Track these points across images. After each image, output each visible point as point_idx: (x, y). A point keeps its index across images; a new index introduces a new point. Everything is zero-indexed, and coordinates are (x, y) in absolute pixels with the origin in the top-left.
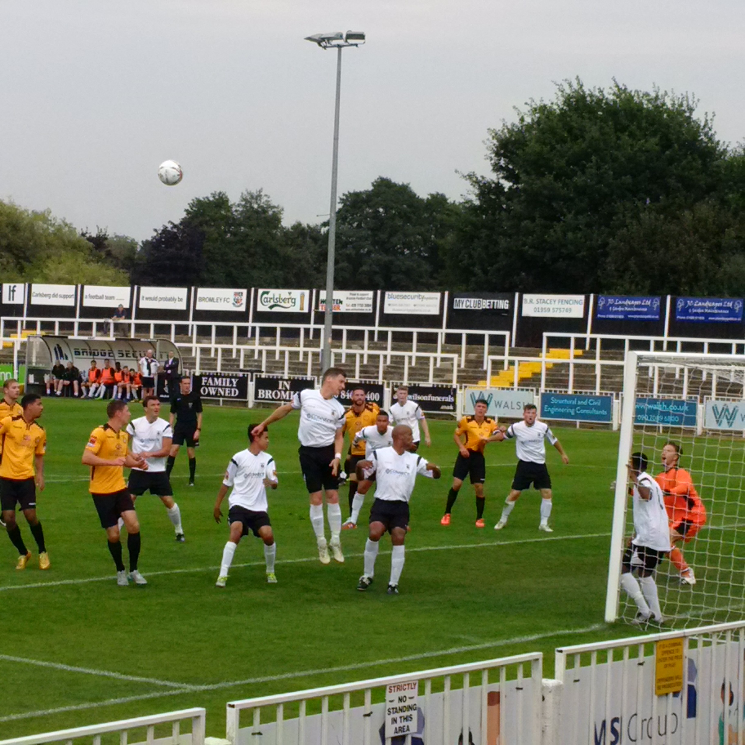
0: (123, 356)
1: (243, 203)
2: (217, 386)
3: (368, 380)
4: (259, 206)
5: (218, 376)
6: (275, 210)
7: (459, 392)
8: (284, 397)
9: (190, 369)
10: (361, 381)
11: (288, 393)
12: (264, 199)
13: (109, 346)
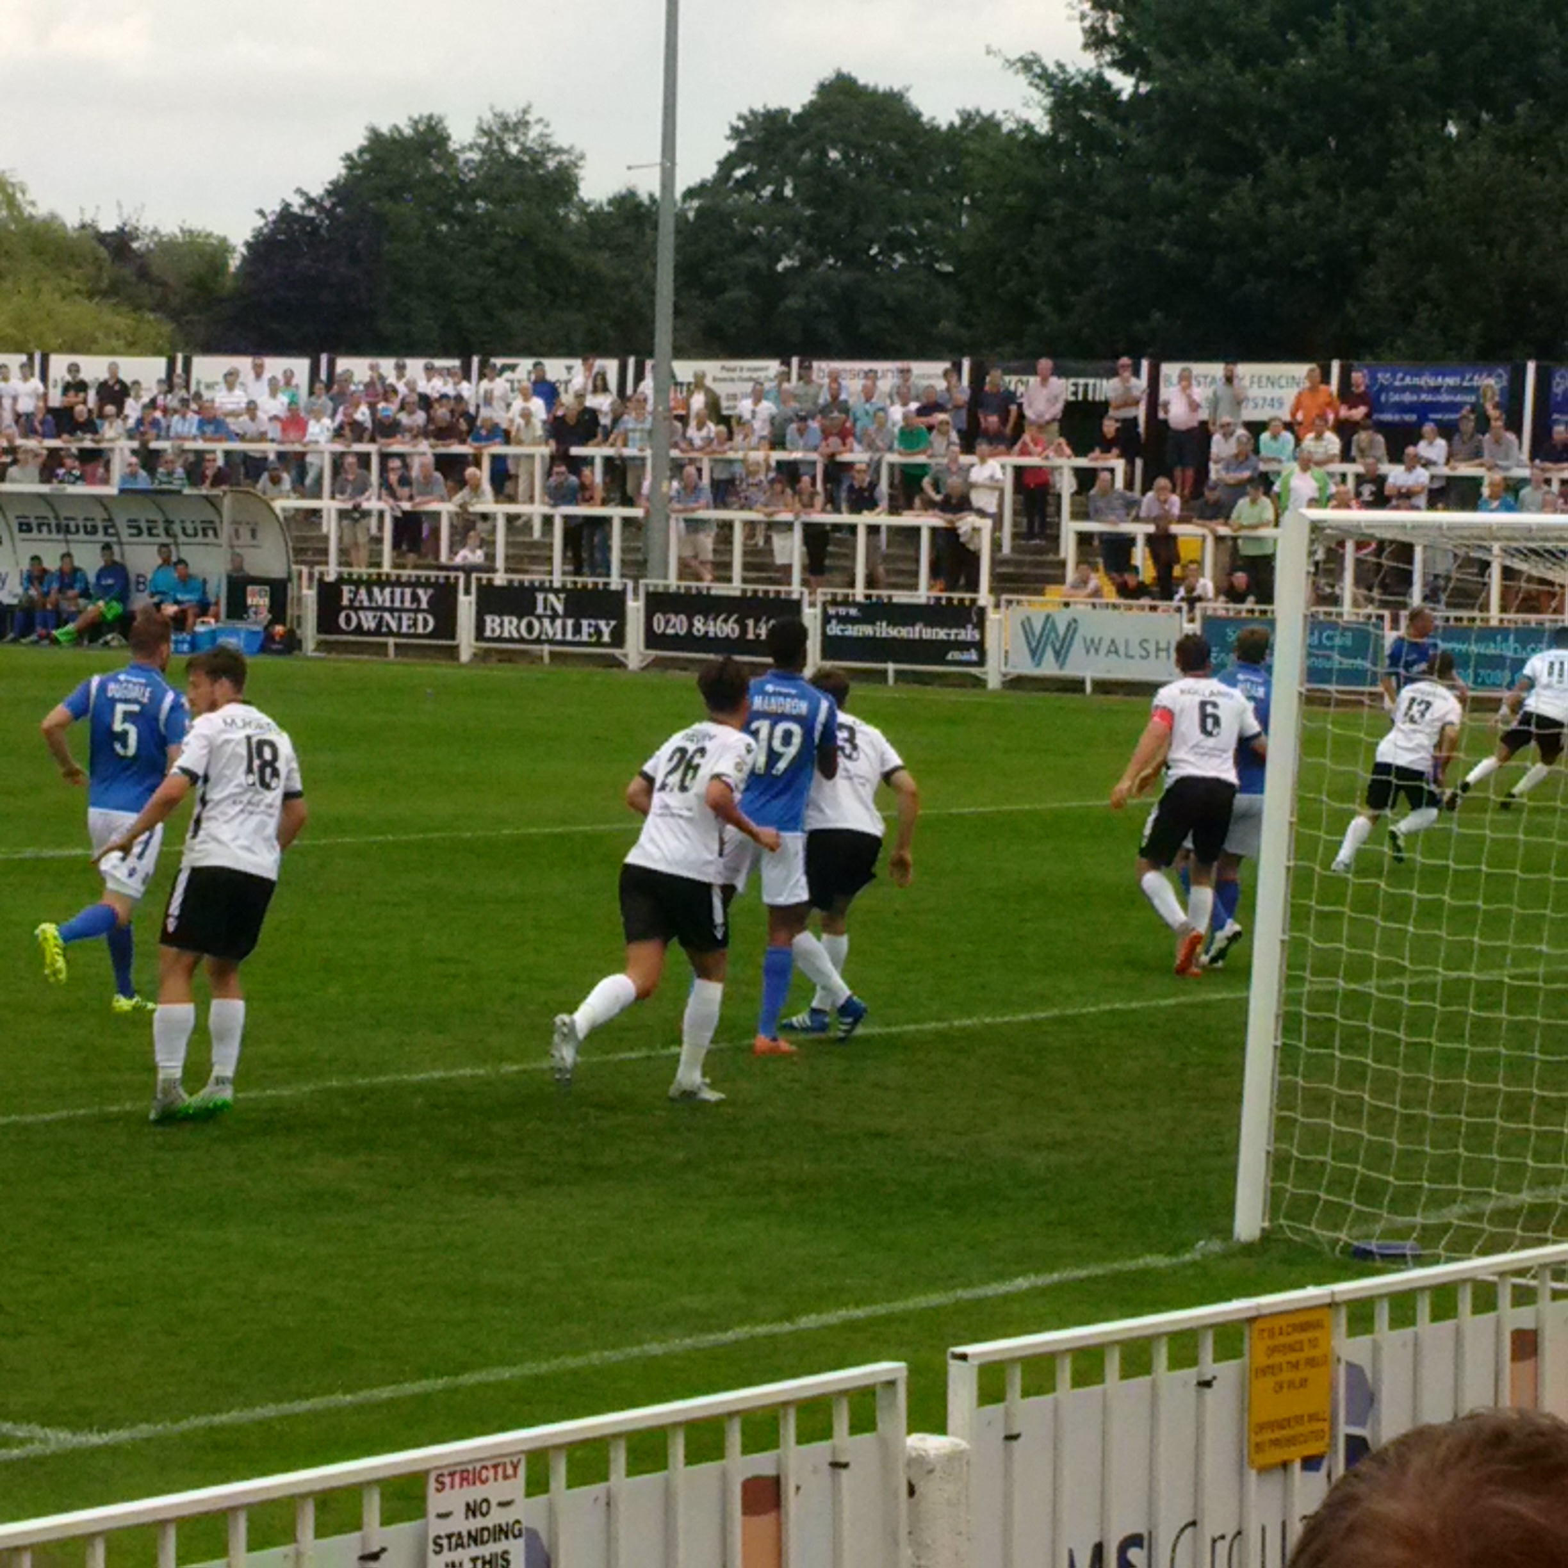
0: (140, 534)
1: (484, 141)
2: (382, 609)
3: (761, 588)
4: (524, 150)
5: (382, 582)
6: (564, 158)
7: (992, 616)
8: (551, 633)
9: (311, 564)
10: (744, 591)
11: (559, 622)
12: (534, 132)
13: (106, 509)
